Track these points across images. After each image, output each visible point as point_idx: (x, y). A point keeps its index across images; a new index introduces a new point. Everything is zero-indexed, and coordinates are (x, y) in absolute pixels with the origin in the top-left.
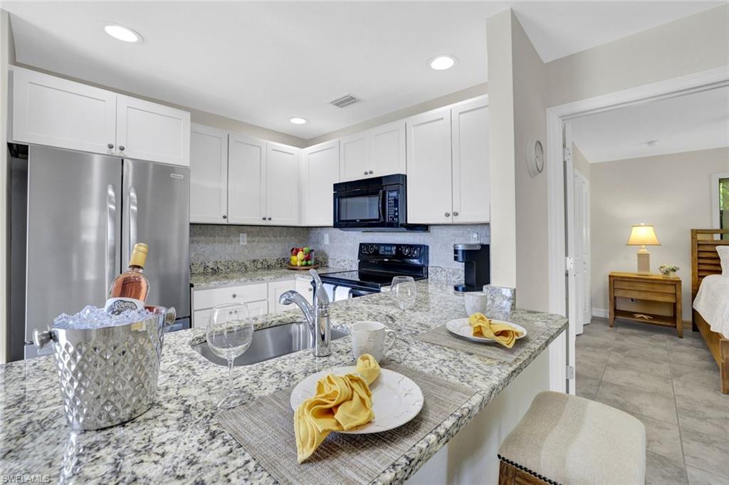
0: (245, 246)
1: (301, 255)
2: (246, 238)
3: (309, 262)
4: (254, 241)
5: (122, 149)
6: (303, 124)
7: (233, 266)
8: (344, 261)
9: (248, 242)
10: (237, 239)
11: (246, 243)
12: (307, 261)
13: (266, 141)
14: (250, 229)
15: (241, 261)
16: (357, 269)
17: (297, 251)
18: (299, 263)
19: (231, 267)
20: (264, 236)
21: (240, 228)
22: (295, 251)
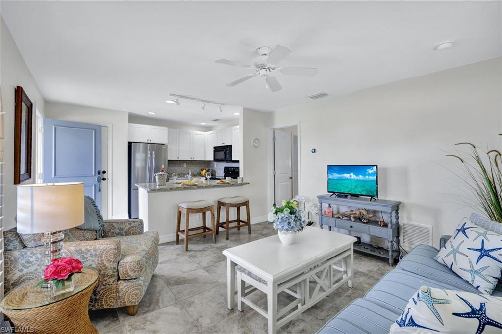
0: (185, 168)
1: (205, 171)
2: (186, 165)
4: (189, 166)
5: (150, 140)
8: (221, 173)
10: (183, 165)
14: (187, 162)
15: (184, 173)
16: (223, 176)
18: (204, 174)
21: (184, 162)
22: (203, 170)
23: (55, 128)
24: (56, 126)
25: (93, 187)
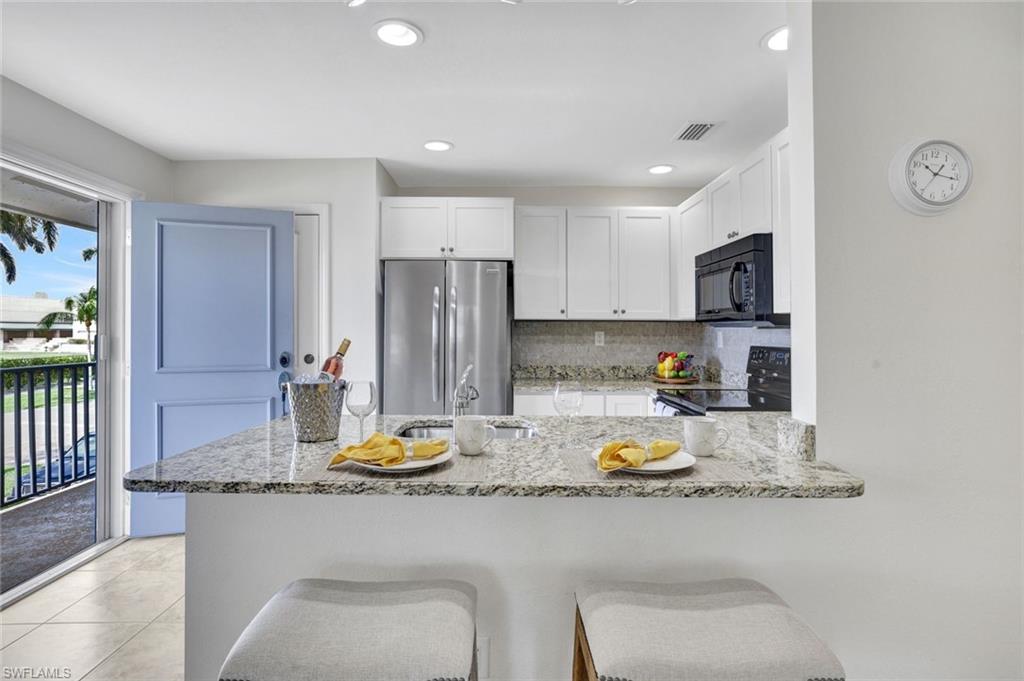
0: (602, 348)
1: (669, 362)
2: (603, 337)
3: (681, 373)
4: (614, 342)
5: (452, 250)
6: (668, 174)
7: (586, 373)
8: (737, 374)
9: (606, 343)
10: (592, 338)
11: (602, 344)
12: (678, 372)
13: (617, 208)
14: (609, 325)
15: (595, 367)
16: (746, 387)
17: (666, 355)
18: (666, 374)
19: (583, 374)
20: (629, 335)
21: (595, 324)
22: (663, 356)
23: (161, 228)
24: (162, 223)
25: (269, 404)
